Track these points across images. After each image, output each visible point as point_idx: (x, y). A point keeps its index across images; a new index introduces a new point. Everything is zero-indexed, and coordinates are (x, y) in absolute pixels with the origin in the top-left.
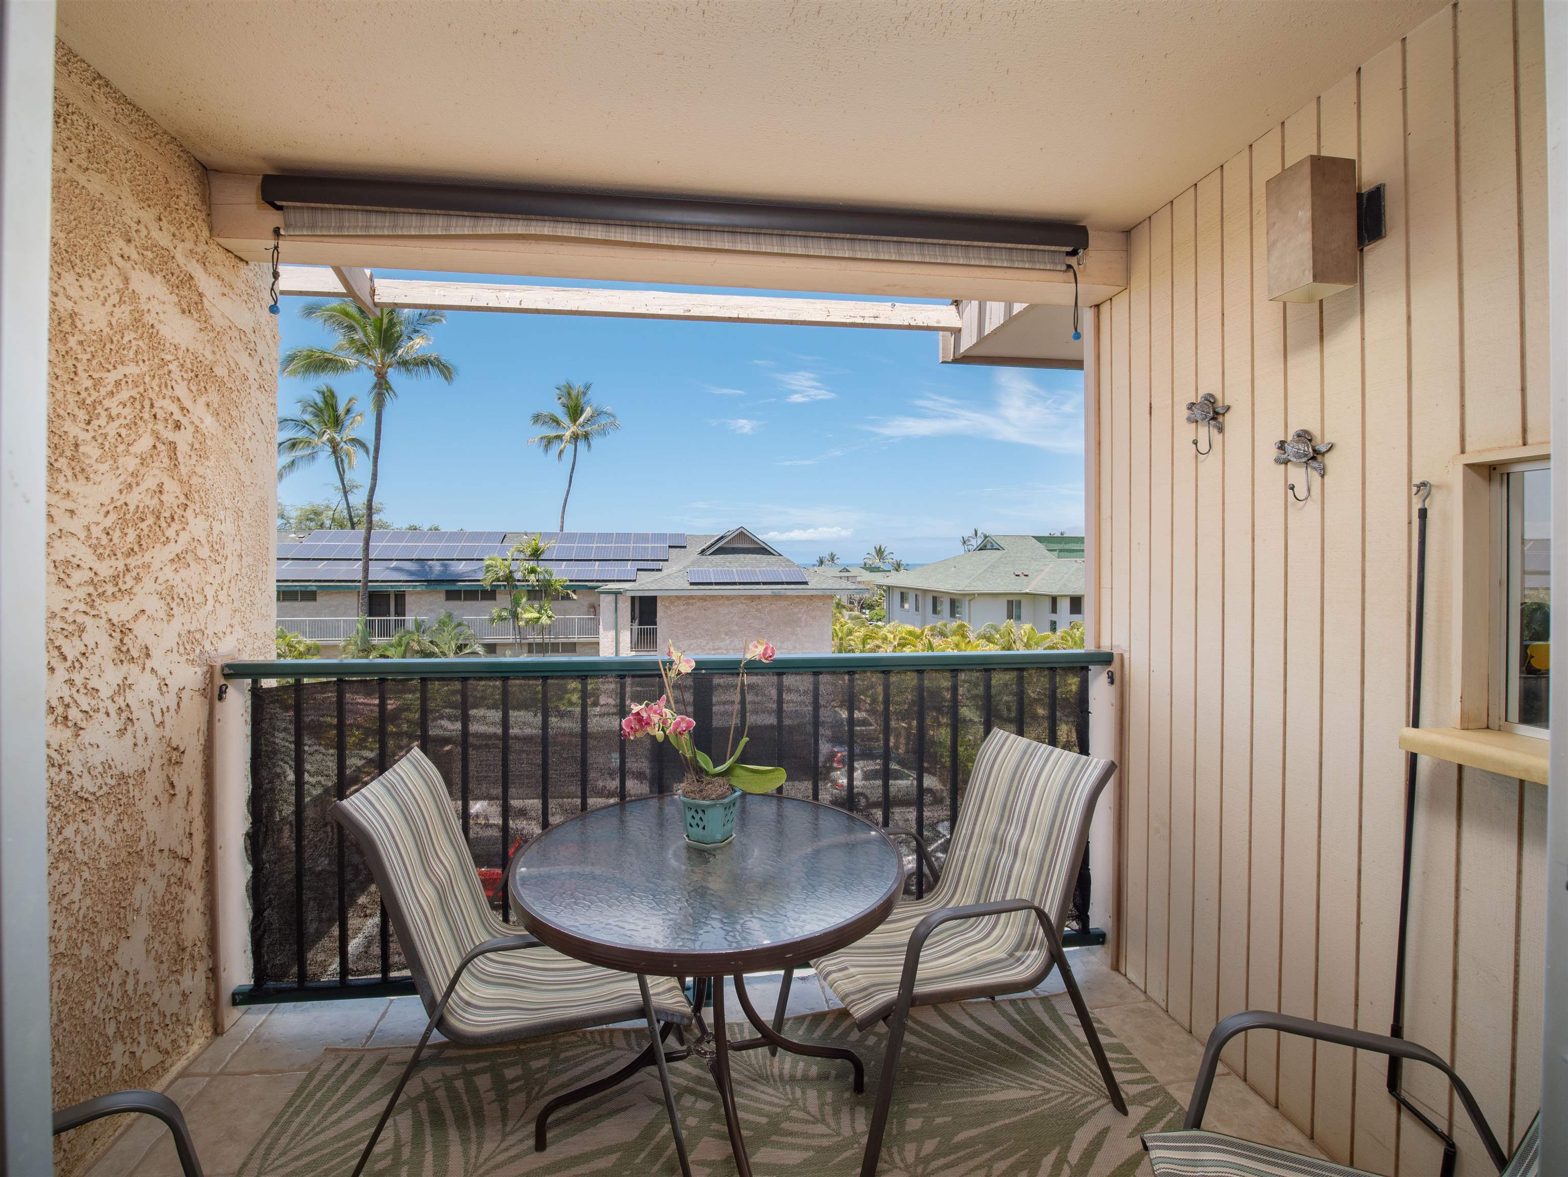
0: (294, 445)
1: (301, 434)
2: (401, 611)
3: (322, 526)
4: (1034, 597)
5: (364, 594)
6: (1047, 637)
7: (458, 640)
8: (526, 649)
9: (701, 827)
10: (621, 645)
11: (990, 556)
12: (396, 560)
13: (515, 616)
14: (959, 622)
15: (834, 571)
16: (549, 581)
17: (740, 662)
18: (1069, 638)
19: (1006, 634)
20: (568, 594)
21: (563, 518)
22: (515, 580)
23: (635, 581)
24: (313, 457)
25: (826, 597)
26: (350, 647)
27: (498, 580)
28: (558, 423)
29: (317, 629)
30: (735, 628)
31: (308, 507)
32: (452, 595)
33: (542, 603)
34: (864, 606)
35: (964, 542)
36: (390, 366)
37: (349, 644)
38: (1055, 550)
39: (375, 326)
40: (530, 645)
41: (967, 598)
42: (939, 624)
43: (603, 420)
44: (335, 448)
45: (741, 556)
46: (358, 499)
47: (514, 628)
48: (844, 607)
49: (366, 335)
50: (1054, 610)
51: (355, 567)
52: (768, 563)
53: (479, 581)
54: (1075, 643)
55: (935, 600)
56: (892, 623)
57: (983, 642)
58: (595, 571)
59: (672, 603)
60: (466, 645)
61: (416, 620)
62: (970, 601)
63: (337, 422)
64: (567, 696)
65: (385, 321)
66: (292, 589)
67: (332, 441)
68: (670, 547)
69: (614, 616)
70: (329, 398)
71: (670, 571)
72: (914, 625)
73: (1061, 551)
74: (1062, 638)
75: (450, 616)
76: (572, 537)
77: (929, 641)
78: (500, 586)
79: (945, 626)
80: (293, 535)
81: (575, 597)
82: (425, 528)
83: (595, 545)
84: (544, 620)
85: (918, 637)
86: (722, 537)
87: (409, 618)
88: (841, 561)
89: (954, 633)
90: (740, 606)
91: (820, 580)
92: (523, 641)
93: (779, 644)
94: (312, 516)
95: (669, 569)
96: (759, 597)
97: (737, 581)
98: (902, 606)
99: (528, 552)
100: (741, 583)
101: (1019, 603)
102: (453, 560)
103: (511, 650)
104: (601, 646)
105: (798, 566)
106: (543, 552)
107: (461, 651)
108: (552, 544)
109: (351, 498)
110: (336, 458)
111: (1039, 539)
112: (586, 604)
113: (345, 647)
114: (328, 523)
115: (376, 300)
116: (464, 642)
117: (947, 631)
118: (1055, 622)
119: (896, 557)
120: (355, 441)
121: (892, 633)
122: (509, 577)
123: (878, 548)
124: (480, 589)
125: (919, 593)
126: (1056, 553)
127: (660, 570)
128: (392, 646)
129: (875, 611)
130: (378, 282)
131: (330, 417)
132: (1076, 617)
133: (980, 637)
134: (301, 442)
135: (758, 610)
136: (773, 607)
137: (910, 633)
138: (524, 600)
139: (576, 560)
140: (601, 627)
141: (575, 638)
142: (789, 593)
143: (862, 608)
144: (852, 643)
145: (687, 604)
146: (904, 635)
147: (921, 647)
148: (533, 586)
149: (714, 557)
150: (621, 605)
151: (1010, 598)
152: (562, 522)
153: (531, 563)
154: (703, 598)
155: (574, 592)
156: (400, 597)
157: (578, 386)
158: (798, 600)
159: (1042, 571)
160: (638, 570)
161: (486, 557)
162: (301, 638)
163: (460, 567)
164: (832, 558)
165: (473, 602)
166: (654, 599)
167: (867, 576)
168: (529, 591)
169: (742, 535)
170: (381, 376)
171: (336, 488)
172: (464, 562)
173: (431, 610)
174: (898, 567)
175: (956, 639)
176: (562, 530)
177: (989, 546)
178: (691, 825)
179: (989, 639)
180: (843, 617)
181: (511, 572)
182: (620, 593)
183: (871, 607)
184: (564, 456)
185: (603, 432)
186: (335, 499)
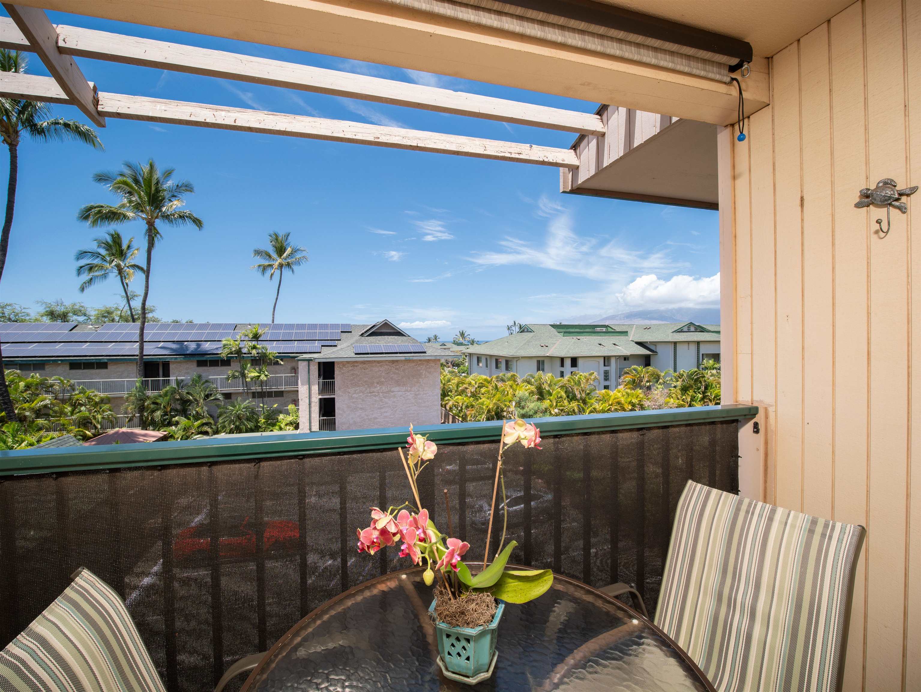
0: (91, 268)
1: (97, 261)
2: (167, 374)
3: (113, 320)
4: (551, 358)
5: (141, 364)
6: (560, 381)
7: (205, 391)
8: (251, 395)
9: (464, 657)
10: (313, 392)
11: (526, 335)
12: (163, 342)
13: (244, 376)
14: (512, 373)
15: (437, 345)
16: (265, 353)
18: (572, 381)
19: (538, 380)
20: (277, 361)
21: (274, 315)
22: (242, 353)
23: (320, 353)
24: (105, 276)
25: (436, 360)
26: (132, 398)
27: (231, 353)
28: (270, 256)
29: (107, 387)
30: (383, 380)
31: (103, 309)
32: (201, 364)
33: (261, 367)
34: (456, 365)
35: (509, 329)
36: (157, 218)
37: (131, 396)
38: (562, 332)
39: (146, 192)
40: (254, 393)
41: (515, 359)
42: (501, 375)
43: (298, 256)
44: (120, 271)
45: (386, 337)
46: (137, 304)
47: (243, 383)
48: (444, 366)
49: (140, 197)
50: (562, 365)
51: (134, 347)
52: (402, 341)
53: (218, 354)
54: (575, 383)
55: (497, 361)
56: (473, 375)
57: (526, 384)
58: (294, 347)
59: (344, 365)
60: (211, 394)
61: (177, 379)
62: (517, 361)
63: (122, 254)
64: (278, 424)
65: (153, 189)
66: (90, 361)
67: (118, 266)
68: (342, 332)
69: (307, 374)
70: (116, 239)
71: (342, 346)
72: (487, 375)
73: (565, 332)
74: (569, 381)
75: (200, 377)
76: (280, 326)
77: (496, 384)
78: (233, 357)
79: (504, 375)
80: (91, 326)
81: (282, 363)
82: (184, 322)
83: (294, 331)
84: (263, 377)
85: (489, 382)
86: (374, 326)
87: (172, 378)
88: (441, 339)
89: (509, 380)
90: (386, 366)
91: (433, 351)
92: (249, 391)
93: (409, 388)
94: (106, 315)
95: (341, 345)
96: (397, 361)
97: (384, 352)
98: (478, 365)
99: (251, 336)
100: (386, 353)
101: (543, 362)
102: (202, 341)
103: (241, 396)
104: (299, 392)
105: (420, 343)
106: (260, 336)
107: (208, 398)
108: (266, 330)
109: (132, 303)
110: (121, 277)
111: (553, 326)
112: (289, 367)
113: (127, 398)
114: (117, 319)
115: (100, 108)
116: (210, 393)
117: (505, 379)
118: (563, 372)
119: (472, 337)
120: (134, 266)
121: (473, 380)
122: (239, 351)
123: (461, 332)
124: (220, 359)
125: (488, 357)
126: (562, 334)
127: (336, 346)
128: (160, 396)
129: (461, 368)
130: (101, 95)
131: (116, 251)
132: (574, 369)
133: (524, 381)
134: (96, 266)
135: (397, 369)
136: (406, 367)
137: (486, 380)
138: (249, 365)
139: (282, 341)
140: (299, 381)
141: (283, 388)
142: (415, 358)
143: (454, 366)
144: (451, 386)
145: (354, 366)
146: (481, 381)
147: (491, 388)
148: (255, 357)
149: (369, 338)
150: (312, 367)
151: (539, 359)
152: (273, 318)
153: (253, 343)
154: (364, 362)
155: (282, 360)
156: (166, 366)
157: (281, 234)
158: (420, 362)
159: (555, 344)
160: (322, 346)
161: (223, 339)
162: (96, 393)
163: (207, 346)
164: (436, 337)
165: (216, 368)
166: (333, 363)
167: (456, 348)
168: (252, 360)
169: (386, 324)
170: (151, 224)
171: (122, 297)
172: (209, 343)
173: (188, 373)
174: (472, 342)
175: (510, 383)
176: (273, 322)
177: (526, 330)
179: (529, 382)
180: (445, 371)
181: (240, 348)
182: (311, 360)
183: (458, 365)
184: (274, 278)
185: (298, 263)
186: (122, 303)
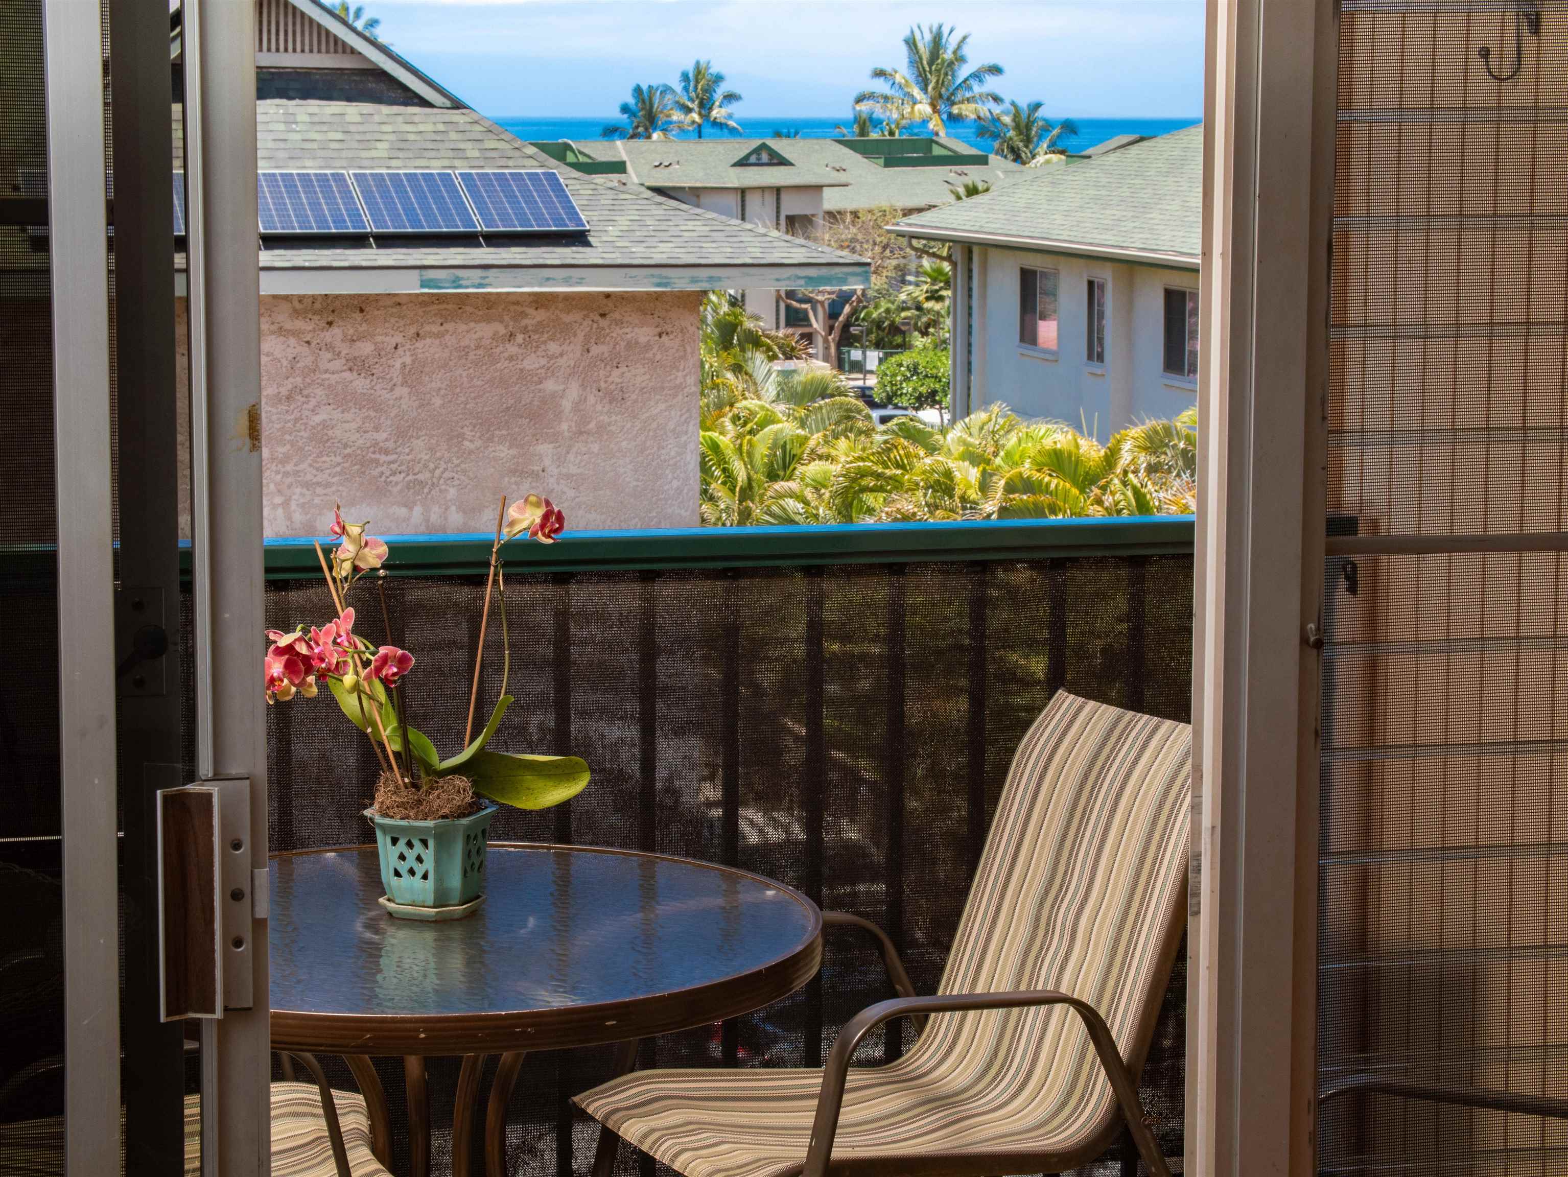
9: (419, 874)
15: (710, 164)
17: (488, 546)
34: (857, 331)
48: (754, 341)
56: (978, 417)
77: (1137, 493)
98: (1028, 335)
121: (974, 458)
123: (925, 40)
125: (1105, 275)
129: (907, 358)
136: (429, 348)
143: (847, 339)
146: (1027, 469)
158: (541, 315)
167: (871, 187)
178: (397, 874)
180: (754, 384)
183: (889, 338)
